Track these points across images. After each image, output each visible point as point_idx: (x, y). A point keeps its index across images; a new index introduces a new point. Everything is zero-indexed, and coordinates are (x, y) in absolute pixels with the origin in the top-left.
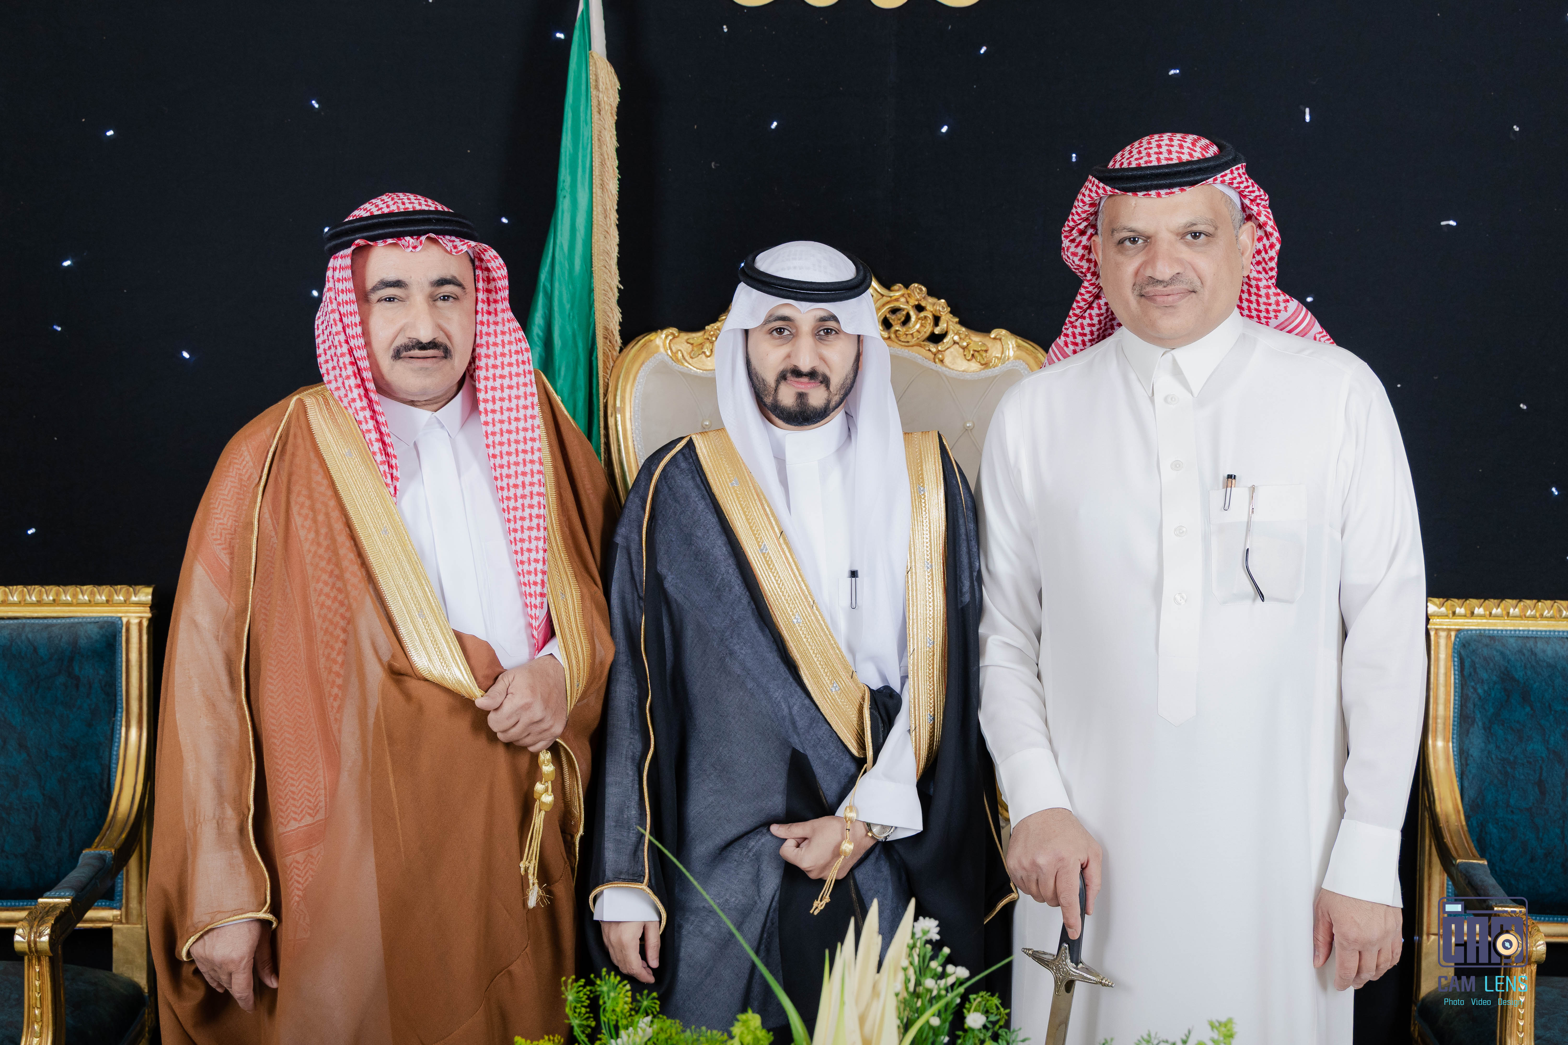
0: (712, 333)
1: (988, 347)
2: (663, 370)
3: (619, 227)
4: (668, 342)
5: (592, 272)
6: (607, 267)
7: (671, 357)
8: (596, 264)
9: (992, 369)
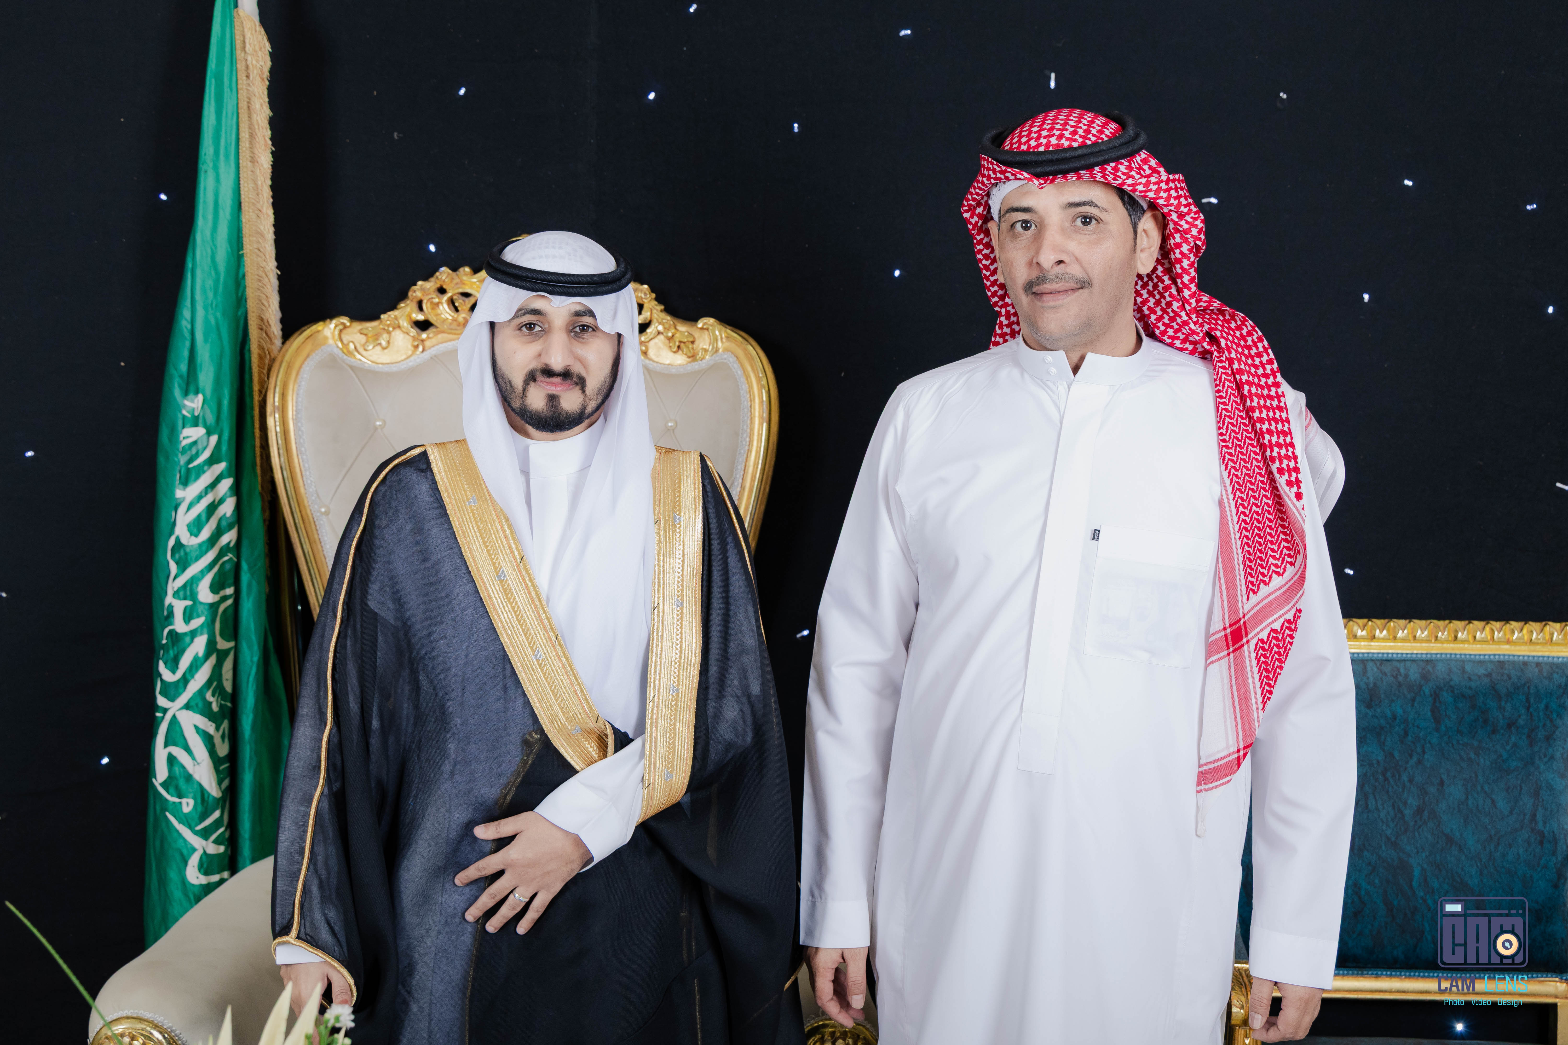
0: (388, 322)
1: (694, 338)
2: (332, 363)
3: (274, 205)
4: (337, 332)
6: (262, 250)
7: (341, 349)
8: (248, 246)
9: (700, 362)
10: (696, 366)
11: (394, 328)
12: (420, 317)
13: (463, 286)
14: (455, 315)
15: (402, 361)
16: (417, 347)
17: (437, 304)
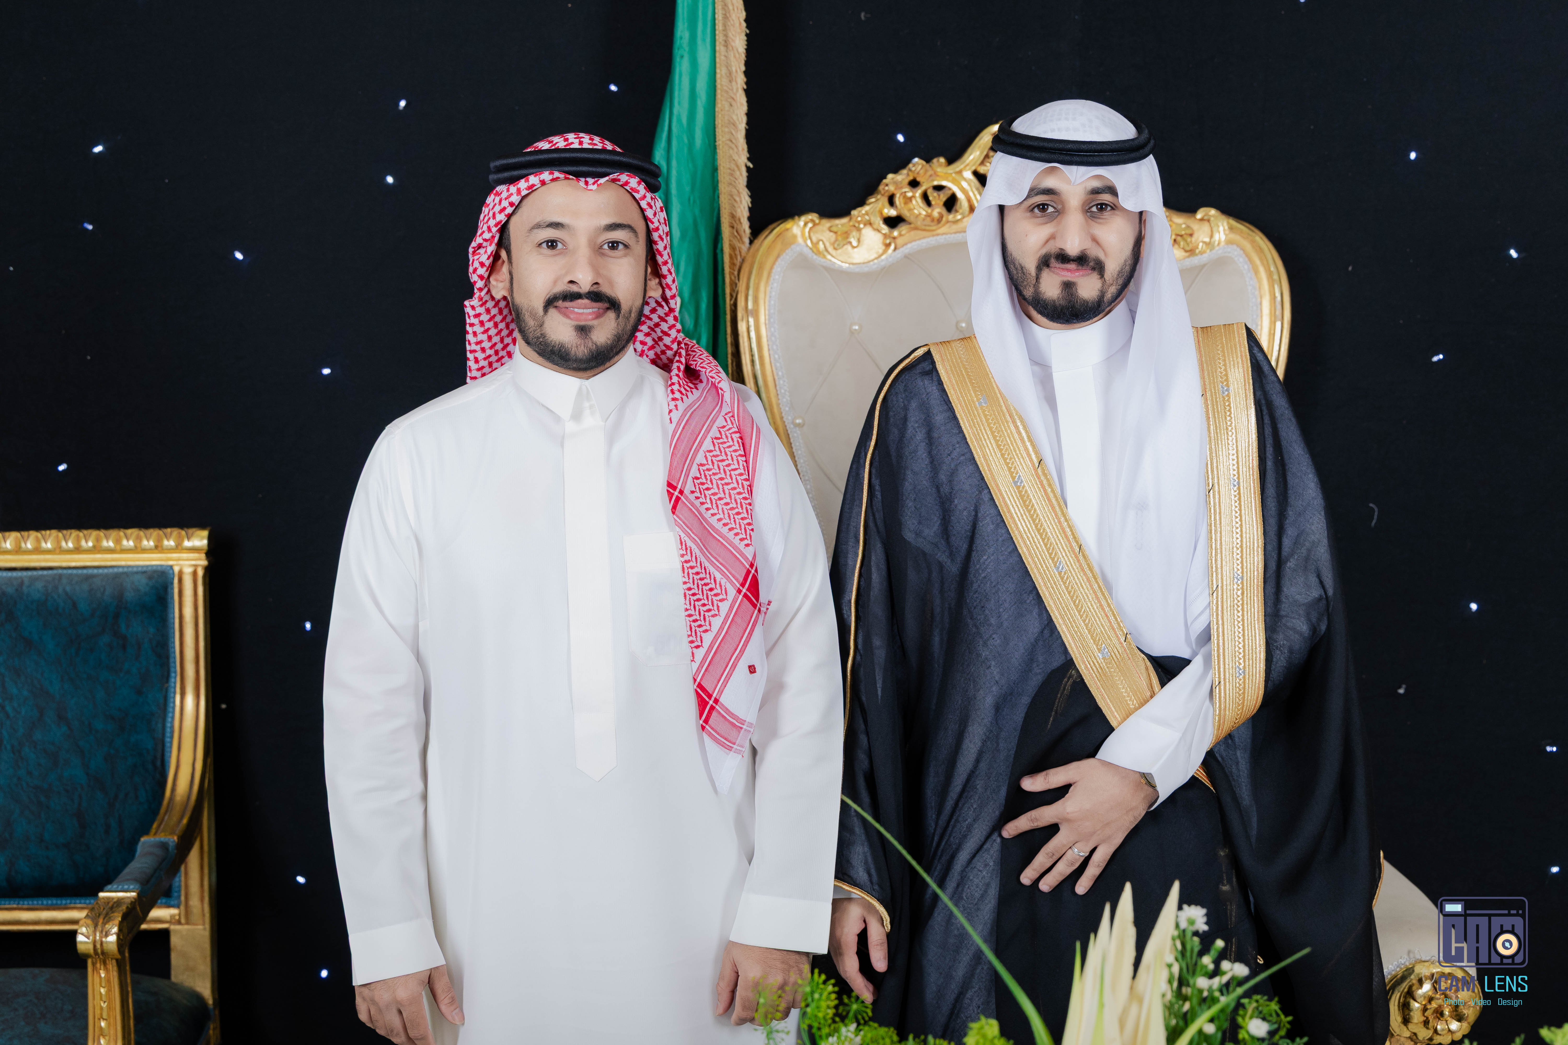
0: (859, 219)
1: (1193, 230)
2: (802, 264)
3: (747, 92)
4: (807, 230)
5: (715, 148)
6: (734, 141)
7: (811, 249)
8: (720, 137)
9: (1199, 256)
10: (1195, 261)
11: (865, 225)
12: (893, 213)
13: (938, 178)
14: (929, 210)
15: (873, 260)
16: (888, 246)
17: (910, 199)
